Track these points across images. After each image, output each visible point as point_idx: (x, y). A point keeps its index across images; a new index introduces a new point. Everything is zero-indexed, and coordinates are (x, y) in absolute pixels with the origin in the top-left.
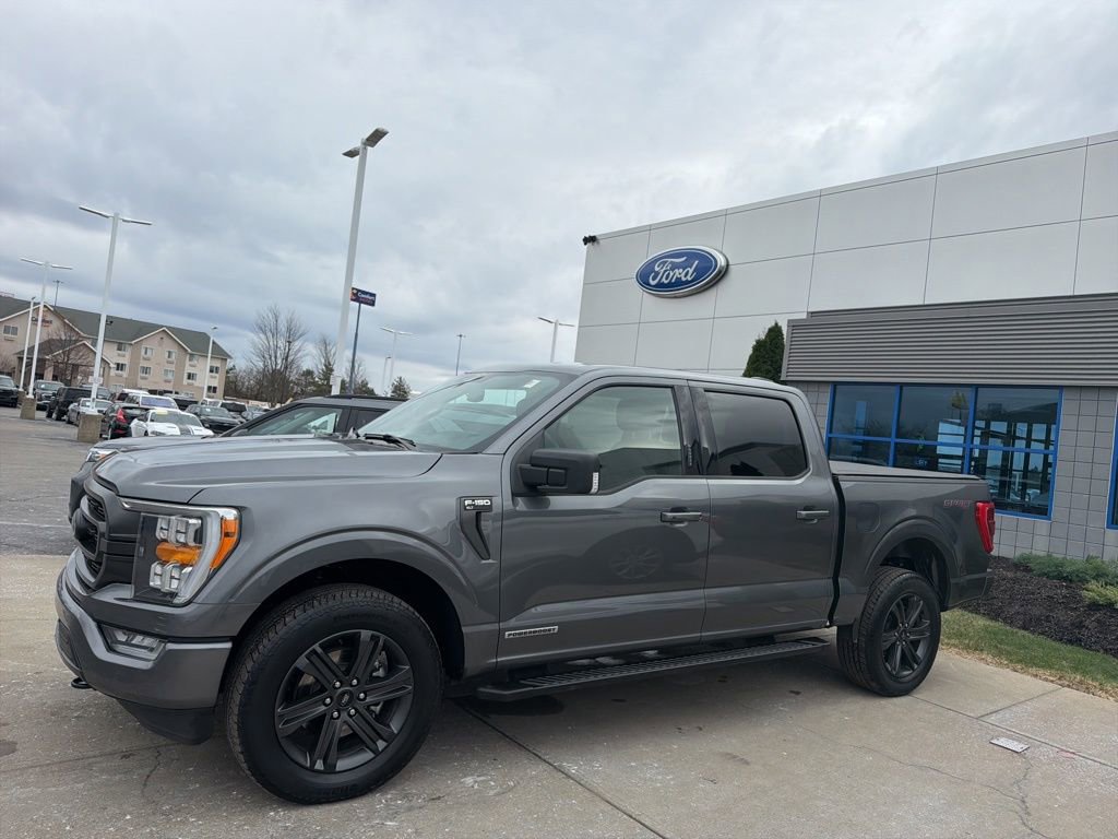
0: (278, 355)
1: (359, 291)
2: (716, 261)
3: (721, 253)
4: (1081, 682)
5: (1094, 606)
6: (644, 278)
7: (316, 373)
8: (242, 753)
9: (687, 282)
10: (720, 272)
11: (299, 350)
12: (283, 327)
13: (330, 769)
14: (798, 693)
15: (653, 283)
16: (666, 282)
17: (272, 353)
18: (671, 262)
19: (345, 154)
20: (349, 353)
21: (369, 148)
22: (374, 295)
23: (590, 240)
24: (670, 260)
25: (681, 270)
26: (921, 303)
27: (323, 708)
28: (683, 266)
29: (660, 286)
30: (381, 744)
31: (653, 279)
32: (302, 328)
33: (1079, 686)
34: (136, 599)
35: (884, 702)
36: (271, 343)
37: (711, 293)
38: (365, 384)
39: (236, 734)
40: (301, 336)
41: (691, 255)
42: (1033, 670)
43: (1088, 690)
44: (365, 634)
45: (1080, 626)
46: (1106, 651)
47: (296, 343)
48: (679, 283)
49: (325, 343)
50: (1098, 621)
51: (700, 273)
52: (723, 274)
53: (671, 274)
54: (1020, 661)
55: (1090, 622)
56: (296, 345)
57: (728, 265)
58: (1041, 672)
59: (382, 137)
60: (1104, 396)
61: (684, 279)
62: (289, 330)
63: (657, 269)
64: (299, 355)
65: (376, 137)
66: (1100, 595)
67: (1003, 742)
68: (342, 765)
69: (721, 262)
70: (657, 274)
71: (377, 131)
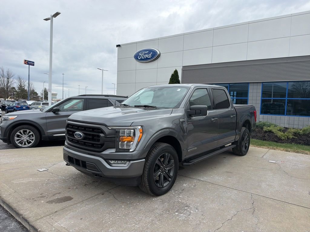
0: (5, 83)
1: (28, 61)
2: (157, 52)
3: (158, 50)
4: (273, 148)
5: (266, 132)
6: (136, 57)
7: (16, 88)
8: (148, 186)
9: (149, 58)
10: (158, 56)
11: (12, 81)
12: (6, 74)
13: (163, 186)
14: (225, 158)
15: (139, 59)
16: (143, 58)
17: (3, 82)
18: (144, 53)
19: (45, 20)
20: (28, 81)
21: (53, 18)
22: (34, 62)
23: (118, 46)
24: (144, 52)
25: (147, 55)
26: (211, 63)
27: (160, 172)
28: (148, 54)
29: (141, 59)
30: (170, 179)
31: (139, 58)
32: (13, 74)
33: (273, 149)
34: (116, 152)
35: (243, 157)
36: (2, 79)
37: (156, 61)
38: (33, 91)
39: (147, 181)
40: (12, 76)
41: (150, 51)
42: (262, 147)
43: (274, 149)
44: (167, 154)
45: (264, 136)
46: (272, 141)
47: (11, 79)
48: (147, 59)
49: (20, 79)
50: (267, 135)
51: (153, 56)
52: (159, 56)
53: (145, 56)
54: (258, 145)
55: (266, 135)
56: (11, 80)
57: (160, 54)
58: (264, 147)
59: (58, 15)
60: (255, 84)
61: (148, 57)
62: (8, 75)
63: (140, 55)
64: (13, 82)
65: (57, 14)
66: (267, 129)
67: (270, 161)
68: (165, 185)
69: (158, 53)
70: (140, 56)
71: (57, 13)
